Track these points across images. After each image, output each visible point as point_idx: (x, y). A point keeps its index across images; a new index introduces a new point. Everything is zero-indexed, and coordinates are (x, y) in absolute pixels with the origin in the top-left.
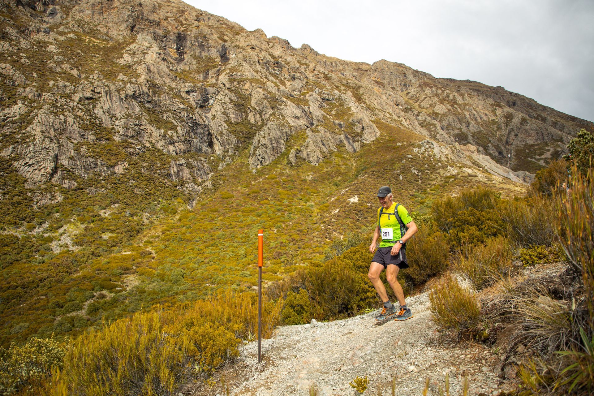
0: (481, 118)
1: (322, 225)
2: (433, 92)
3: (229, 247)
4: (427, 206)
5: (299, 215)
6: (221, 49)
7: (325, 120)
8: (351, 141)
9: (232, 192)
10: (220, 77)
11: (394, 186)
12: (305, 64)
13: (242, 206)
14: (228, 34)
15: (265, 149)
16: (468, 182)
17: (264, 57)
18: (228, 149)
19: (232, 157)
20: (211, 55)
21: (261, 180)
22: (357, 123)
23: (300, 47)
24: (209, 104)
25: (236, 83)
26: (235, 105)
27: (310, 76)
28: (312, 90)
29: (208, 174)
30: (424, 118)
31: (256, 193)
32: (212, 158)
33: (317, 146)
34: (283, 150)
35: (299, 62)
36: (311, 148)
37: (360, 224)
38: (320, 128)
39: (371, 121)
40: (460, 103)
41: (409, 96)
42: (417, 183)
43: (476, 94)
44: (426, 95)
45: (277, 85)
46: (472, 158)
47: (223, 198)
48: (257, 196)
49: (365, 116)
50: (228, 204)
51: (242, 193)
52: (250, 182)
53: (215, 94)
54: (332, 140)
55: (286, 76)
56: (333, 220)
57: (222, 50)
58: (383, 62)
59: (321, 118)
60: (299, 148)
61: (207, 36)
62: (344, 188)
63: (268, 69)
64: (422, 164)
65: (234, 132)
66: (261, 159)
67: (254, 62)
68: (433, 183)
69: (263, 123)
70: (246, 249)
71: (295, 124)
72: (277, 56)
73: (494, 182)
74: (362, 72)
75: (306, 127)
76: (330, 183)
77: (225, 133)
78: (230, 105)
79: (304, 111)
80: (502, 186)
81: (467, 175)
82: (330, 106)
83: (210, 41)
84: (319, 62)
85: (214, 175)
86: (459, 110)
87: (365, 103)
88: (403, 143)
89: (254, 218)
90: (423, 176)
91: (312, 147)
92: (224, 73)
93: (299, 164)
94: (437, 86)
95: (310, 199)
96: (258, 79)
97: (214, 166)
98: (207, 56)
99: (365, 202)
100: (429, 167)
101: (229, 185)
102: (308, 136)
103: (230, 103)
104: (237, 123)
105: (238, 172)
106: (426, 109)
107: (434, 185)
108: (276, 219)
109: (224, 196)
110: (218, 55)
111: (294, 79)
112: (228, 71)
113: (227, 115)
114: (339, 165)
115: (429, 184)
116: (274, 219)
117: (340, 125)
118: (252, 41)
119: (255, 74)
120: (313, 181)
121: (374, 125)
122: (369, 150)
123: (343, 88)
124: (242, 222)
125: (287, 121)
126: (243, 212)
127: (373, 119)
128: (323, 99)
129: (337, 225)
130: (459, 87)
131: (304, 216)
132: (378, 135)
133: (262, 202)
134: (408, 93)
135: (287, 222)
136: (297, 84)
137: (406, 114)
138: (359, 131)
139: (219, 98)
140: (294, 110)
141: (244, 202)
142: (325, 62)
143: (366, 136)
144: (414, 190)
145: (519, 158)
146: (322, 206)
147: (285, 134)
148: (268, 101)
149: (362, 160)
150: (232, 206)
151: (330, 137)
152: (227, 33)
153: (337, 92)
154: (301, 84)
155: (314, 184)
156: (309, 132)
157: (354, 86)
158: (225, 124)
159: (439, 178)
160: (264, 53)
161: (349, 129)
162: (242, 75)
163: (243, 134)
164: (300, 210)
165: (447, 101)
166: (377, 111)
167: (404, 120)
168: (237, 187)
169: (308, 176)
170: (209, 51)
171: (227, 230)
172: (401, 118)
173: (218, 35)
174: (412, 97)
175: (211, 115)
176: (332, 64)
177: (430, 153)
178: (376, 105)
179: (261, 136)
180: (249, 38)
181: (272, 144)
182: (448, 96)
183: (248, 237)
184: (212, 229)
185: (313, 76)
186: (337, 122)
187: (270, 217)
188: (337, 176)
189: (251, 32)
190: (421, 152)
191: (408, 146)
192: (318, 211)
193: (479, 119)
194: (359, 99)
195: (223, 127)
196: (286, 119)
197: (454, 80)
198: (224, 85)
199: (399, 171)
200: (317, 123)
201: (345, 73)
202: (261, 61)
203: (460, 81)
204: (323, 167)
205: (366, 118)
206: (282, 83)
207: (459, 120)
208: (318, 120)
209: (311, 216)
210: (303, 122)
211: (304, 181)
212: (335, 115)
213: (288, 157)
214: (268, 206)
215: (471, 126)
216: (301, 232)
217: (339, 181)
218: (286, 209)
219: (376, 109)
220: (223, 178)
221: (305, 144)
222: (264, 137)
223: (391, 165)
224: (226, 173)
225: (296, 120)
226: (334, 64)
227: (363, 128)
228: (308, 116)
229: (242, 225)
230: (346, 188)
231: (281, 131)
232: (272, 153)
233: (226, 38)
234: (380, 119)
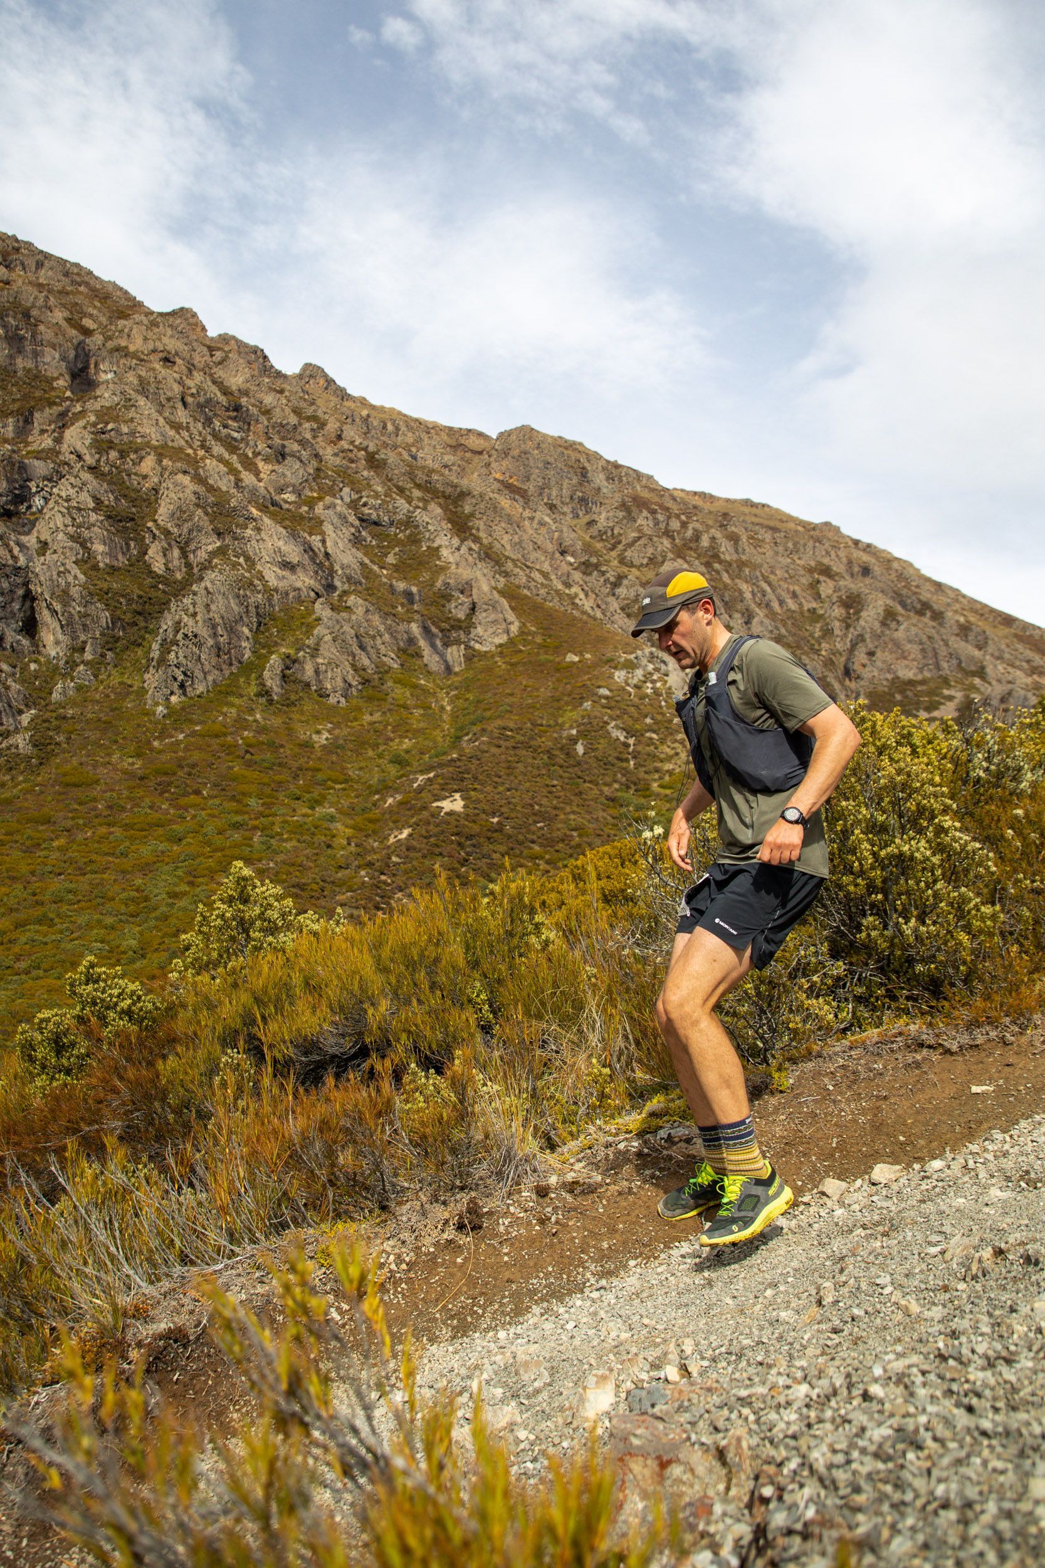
0: (781, 602)
1: (363, 873)
2: (657, 523)
3: (89, 926)
5: (294, 843)
6: (72, 354)
7: (367, 578)
8: (438, 643)
9: (95, 767)
10: (68, 433)
11: (561, 772)
12: (314, 418)
13: (123, 809)
14: (95, 312)
15: (196, 650)
17: (199, 388)
18: (85, 642)
19: (95, 666)
20: (42, 367)
21: (181, 737)
22: (456, 594)
23: (297, 371)
24: (30, 507)
25: (113, 454)
26: (109, 517)
27: (328, 452)
28: (332, 492)
29: (20, 712)
30: (632, 594)
31: (166, 774)
32: (33, 666)
33: (345, 648)
34: (247, 654)
35: (297, 411)
36: (327, 654)
38: (352, 600)
39: (495, 588)
40: (728, 558)
41: (594, 531)
42: (624, 765)
43: (768, 536)
44: (640, 531)
45: (233, 471)
47: (68, 785)
48: (170, 784)
49: (479, 574)
50: (80, 804)
51: (125, 772)
52: (149, 743)
53: (50, 480)
54: (387, 637)
55: (261, 446)
56: (394, 859)
57: (76, 357)
58: (526, 432)
59: (357, 574)
60: (292, 652)
61: (34, 312)
62: (422, 772)
63: (208, 422)
64: (636, 715)
65: (104, 595)
66: (181, 677)
67: (169, 399)
68: (668, 766)
69: (190, 573)
70: (141, 933)
71: (281, 584)
72: (234, 388)
74: (468, 455)
75: (312, 594)
76: (380, 756)
77: (76, 596)
78: (93, 517)
79: (309, 549)
82: (382, 541)
83: (42, 328)
84: (351, 418)
85: (36, 717)
86: (725, 577)
87: (477, 540)
88: (582, 655)
89: (161, 847)
90: (639, 748)
91: (329, 651)
92: (82, 423)
93: (293, 697)
94: (667, 509)
95: (324, 797)
96: (181, 449)
97: (40, 689)
98: (29, 371)
99: (484, 812)
100: (656, 722)
101: (85, 747)
102: (319, 619)
103: (94, 510)
104: (113, 570)
105: (112, 710)
106: (639, 567)
107: (671, 773)
108: (227, 852)
109: (68, 779)
110: (64, 370)
111: (283, 456)
112: (93, 418)
113: (83, 545)
114: (405, 707)
115: (657, 770)
116: (222, 850)
117: (409, 595)
118: (165, 340)
119: (172, 433)
120: (333, 748)
121: (504, 603)
122: (489, 670)
123: (417, 493)
124: (124, 855)
125: (260, 572)
126: (127, 827)
127: (500, 586)
128: (361, 520)
129: (406, 872)
130: (725, 515)
131: (311, 844)
132: (514, 629)
133: (183, 801)
134: (591, 523)
135: (260, 860)
136: (292, 471)
137: (588, 579)
138: (461, 615)
139: (63, 494)
140: (281, 543)
141: (129, 798)
142: (366, 420)
143: (480, 630)
144: (616, 786)
146: (358, 819)
147: (252, 610)
148: (207, 514)
149: (471, 696)
150: (95, 809)
151: (382, 628)
152: (91, 310)
153: (401, 503)
154: (301, 472)
155: (334, 758)
156: (321, 609)
157: (449, 490)
158: (75, 570)
160: (198, 377)
161: (433, 609)
162: (133, 433)
163: (130, 601)
164: (298, 830)
165: (695, 550)
166: (509, 566)
167: (582, 596)
168: (109, 755)
169: (318, 732)
170: (36, 354)
171: (81, 878)
172: (575, 589)
173: (67, 314)
174: (601, 533)
175: (34, 540)
176: (385, 427)
177: (658, 685)
178: (508, 547)
179: (186, 611)
180: (156, 330)
181: (215, 635)
182: (697, 537)
183: (146, 899)
184: (33, 873)
185: (336, 455)
186: (401, 586)
187: (209, 843)
188: (401, 737)
189: (161, 314)
190: (635, 681)
191: (595, 665)
192: (349, 832)
193: (775, 605)
194: (461, 527)
195: (70, 579)
196: (259, 567)
197: (711, 496)
198: (79, 457)
199: (574, 732)
200: (346, 587)
201: (420, 454)
202: (190, 400)
203: (728, 500)
204: (359, 709)
205: (484, 582)
206: (249, 464)
207: (726, 604)
208: (349, 579)
209: (329, 846)
210: (304, 580)
211: (307, 745)
212: (396, 568)
213: (260, 676)
214: (203, 813)
215: (755, 621)
216: (303, 890)
217: (407, 752)
218: (256, 823)
219: (507, 558)
220: (65, 726)
221: (311, 642)
222: (195, 615)
223: (553, 715)
224: (78, 711)
225: (287, 573)
226: (390, 427)
227: (473, 608)
228: (321, 565)
229: (127, 864)
230: (428, 771)
231: (242, 600)
232: (214, 661)
233: (88, 323)
234: (519, 587)
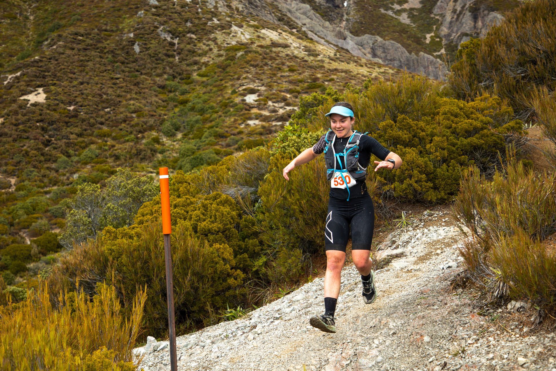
4: (192, 109)
16: (272, 59)
37: (54, 152)
46: (277, 8)
73: (319, 58)
80: (335, 65)
81: (269, 43)
145: (363, 8)
159: (215, 50)
